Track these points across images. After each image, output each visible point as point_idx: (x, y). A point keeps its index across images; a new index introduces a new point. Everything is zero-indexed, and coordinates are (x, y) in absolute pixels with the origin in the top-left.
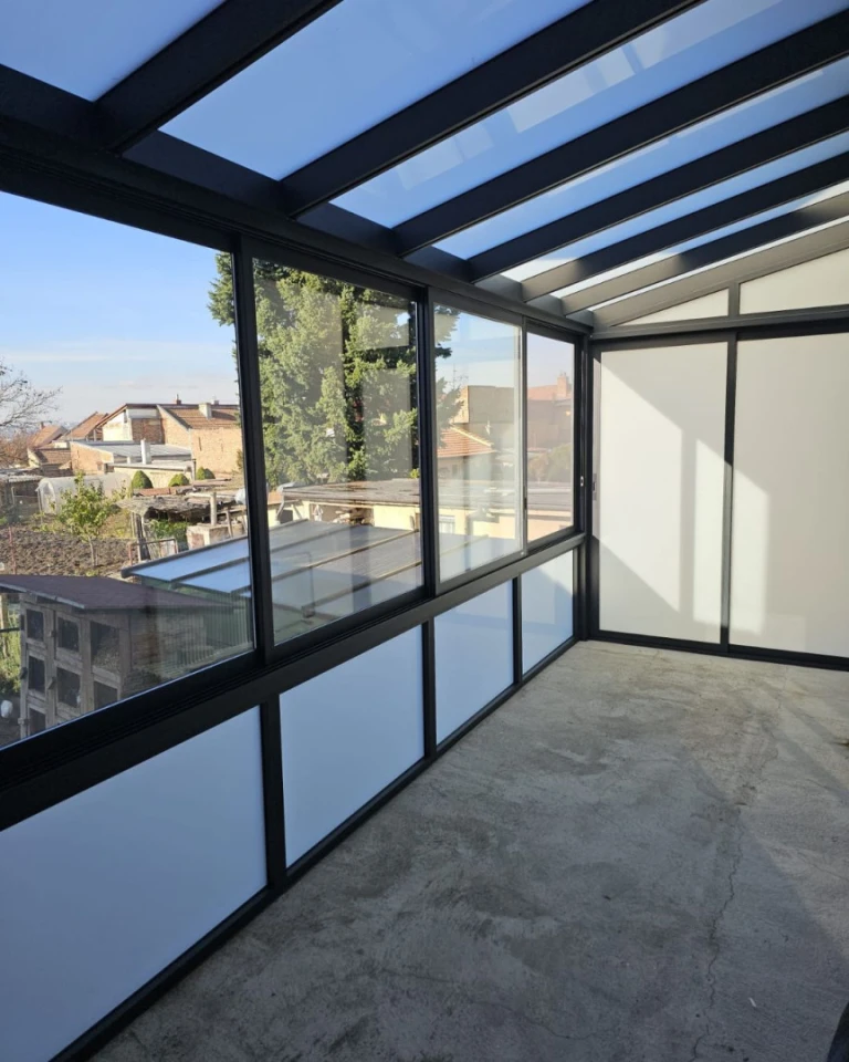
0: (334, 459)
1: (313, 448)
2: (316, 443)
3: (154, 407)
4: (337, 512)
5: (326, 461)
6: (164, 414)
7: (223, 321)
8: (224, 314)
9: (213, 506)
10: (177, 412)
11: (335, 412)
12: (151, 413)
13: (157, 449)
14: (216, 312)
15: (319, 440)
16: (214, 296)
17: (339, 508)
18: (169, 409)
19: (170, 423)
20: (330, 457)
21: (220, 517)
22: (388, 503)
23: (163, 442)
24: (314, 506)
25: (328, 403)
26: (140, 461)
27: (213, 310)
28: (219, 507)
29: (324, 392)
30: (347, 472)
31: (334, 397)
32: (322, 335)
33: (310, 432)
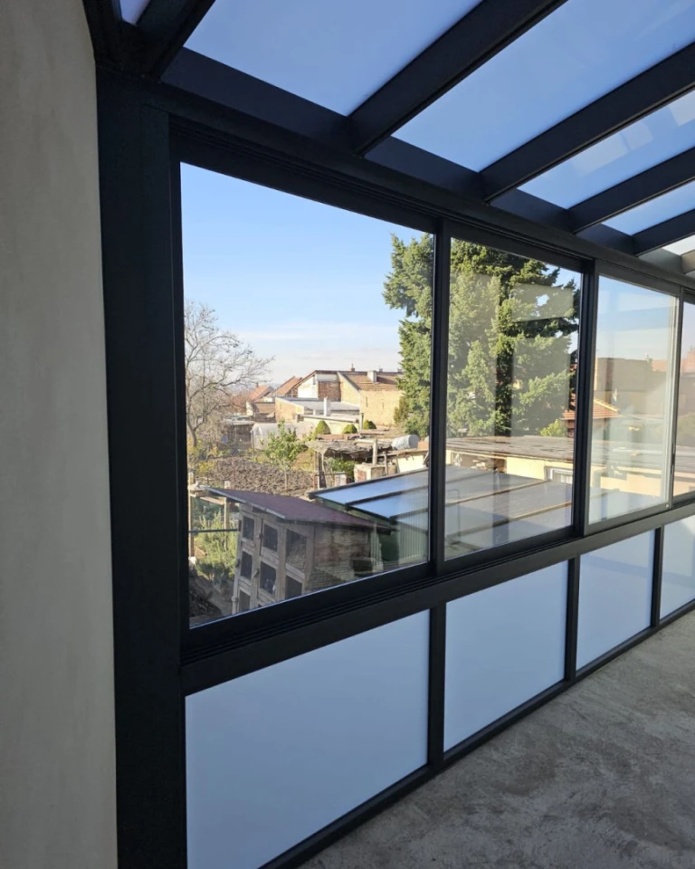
0: (474, 417)
1: (457, 406)
2: (459, 403)
3: (335, 373)
4: (474, 461)
5: (467, 418)
6: (342, 378)
7: (393, 305)
8: (394, 300)
9: (375, 451)
10: (352, 378)
11: (477, 378)
12: (333, 377)
13: (335, 405)
14: (388, 298)
15: (462, 401)
16: (387, 286)
17: (476, 458)
18: (345, 374)
19: (346, 386)
20: (470, 415)
21: (379, 459)
22: (520, 456)
23: (339, 400)
24: (455, 455)
25: (472, 370)
26: (322, 414)
27: (386, 297)
28: (380, 451)
29: (470, 361)
30: (484, 428)
31: (478, 365)
32: (472, 315)
33: (456, 394)
